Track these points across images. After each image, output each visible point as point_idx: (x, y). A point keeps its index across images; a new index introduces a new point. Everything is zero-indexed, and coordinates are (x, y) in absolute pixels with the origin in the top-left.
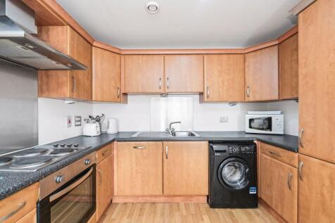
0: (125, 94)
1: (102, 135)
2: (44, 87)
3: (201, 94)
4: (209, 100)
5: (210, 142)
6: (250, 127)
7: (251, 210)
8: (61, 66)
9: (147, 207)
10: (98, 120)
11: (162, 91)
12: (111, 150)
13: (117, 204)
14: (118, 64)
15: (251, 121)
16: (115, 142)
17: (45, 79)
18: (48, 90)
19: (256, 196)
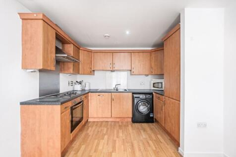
0: (94, 71)
1: (83, 90)
2: (62, 69)
3: (131, 71)
4: (134, 74)
5: (133, 93)
6: (154, 87)
7: (150, 124)
8: (69, 60)
9: (104, 123)
10: (80, 83)
11: (111, 69)
12: (88, 96)
13: (90, 122)
14: (90, 57)
15: (154, 84)
16: (90, 93)
17: (62, 66)
18: (64, 70)
19: (153, 117)
